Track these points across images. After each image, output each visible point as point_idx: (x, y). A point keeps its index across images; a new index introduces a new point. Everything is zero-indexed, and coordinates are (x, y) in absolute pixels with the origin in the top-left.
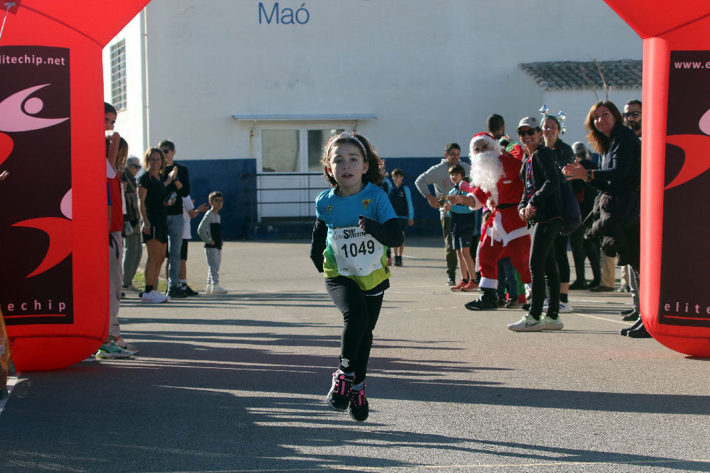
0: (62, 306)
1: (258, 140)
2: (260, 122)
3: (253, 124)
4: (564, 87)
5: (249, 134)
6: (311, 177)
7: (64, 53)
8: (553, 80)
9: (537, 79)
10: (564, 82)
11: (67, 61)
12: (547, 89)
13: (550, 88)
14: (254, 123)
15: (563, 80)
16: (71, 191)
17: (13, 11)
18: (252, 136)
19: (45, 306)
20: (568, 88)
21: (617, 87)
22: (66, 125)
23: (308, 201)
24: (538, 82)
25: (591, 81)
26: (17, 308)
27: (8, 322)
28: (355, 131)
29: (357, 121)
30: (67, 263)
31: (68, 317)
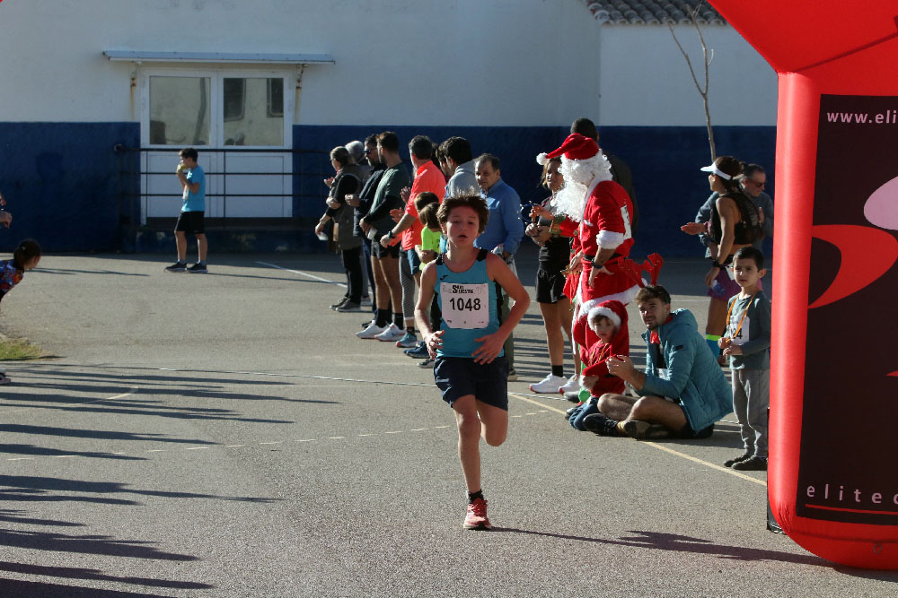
1: (143, 93)
2: (146, 64)
3: (136, 67)
4: (634, 21)
5: (129, 82)
6: (227, 154)
8: (616, 9)
9: (591, 6)
10: (635, 12)
12: (608, 23)
13: (611, 22)
14: (137, 65)
15: (632, 8)
18: (133, 85)
20: (640, 22)
21: (718, 22)
23: (222, 193)
24: (594, 11)
25: (677, 12)
28: (299, 81)
29: (303, 65)
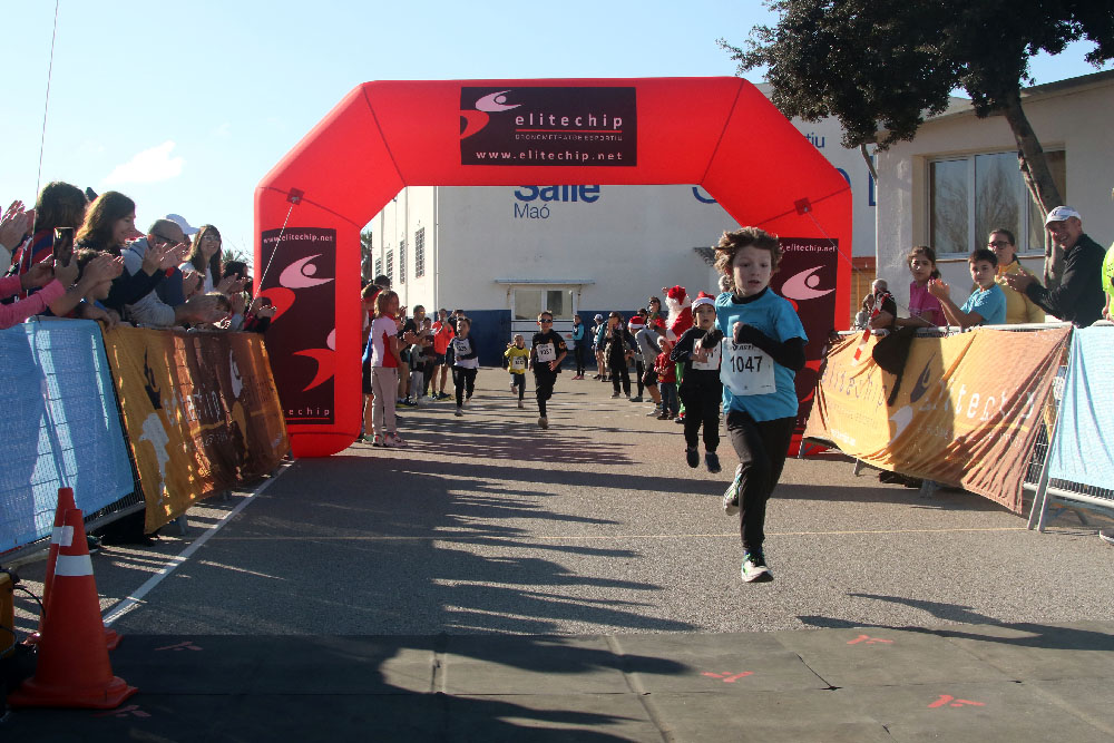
0: (327, 412)
1: (512, 297)
2: (514, 285)
3: (509, 286)
5: (506, 293)
7: (332, 232)
9: (705, 259)
11: (334, 239)
16: (334, 331)
17: (297, 203)
18: (508, 294)
19: (315, 412)
22: (333, 283)
24: (706, 261)
26: (295, 412)
27: (288, 423)
30: (330, 383)
31: (331, 420)
